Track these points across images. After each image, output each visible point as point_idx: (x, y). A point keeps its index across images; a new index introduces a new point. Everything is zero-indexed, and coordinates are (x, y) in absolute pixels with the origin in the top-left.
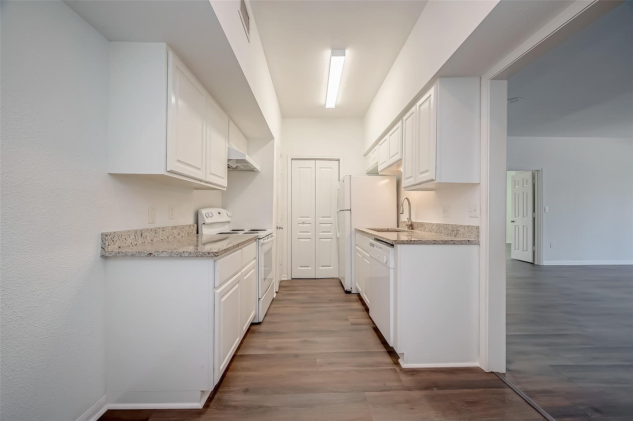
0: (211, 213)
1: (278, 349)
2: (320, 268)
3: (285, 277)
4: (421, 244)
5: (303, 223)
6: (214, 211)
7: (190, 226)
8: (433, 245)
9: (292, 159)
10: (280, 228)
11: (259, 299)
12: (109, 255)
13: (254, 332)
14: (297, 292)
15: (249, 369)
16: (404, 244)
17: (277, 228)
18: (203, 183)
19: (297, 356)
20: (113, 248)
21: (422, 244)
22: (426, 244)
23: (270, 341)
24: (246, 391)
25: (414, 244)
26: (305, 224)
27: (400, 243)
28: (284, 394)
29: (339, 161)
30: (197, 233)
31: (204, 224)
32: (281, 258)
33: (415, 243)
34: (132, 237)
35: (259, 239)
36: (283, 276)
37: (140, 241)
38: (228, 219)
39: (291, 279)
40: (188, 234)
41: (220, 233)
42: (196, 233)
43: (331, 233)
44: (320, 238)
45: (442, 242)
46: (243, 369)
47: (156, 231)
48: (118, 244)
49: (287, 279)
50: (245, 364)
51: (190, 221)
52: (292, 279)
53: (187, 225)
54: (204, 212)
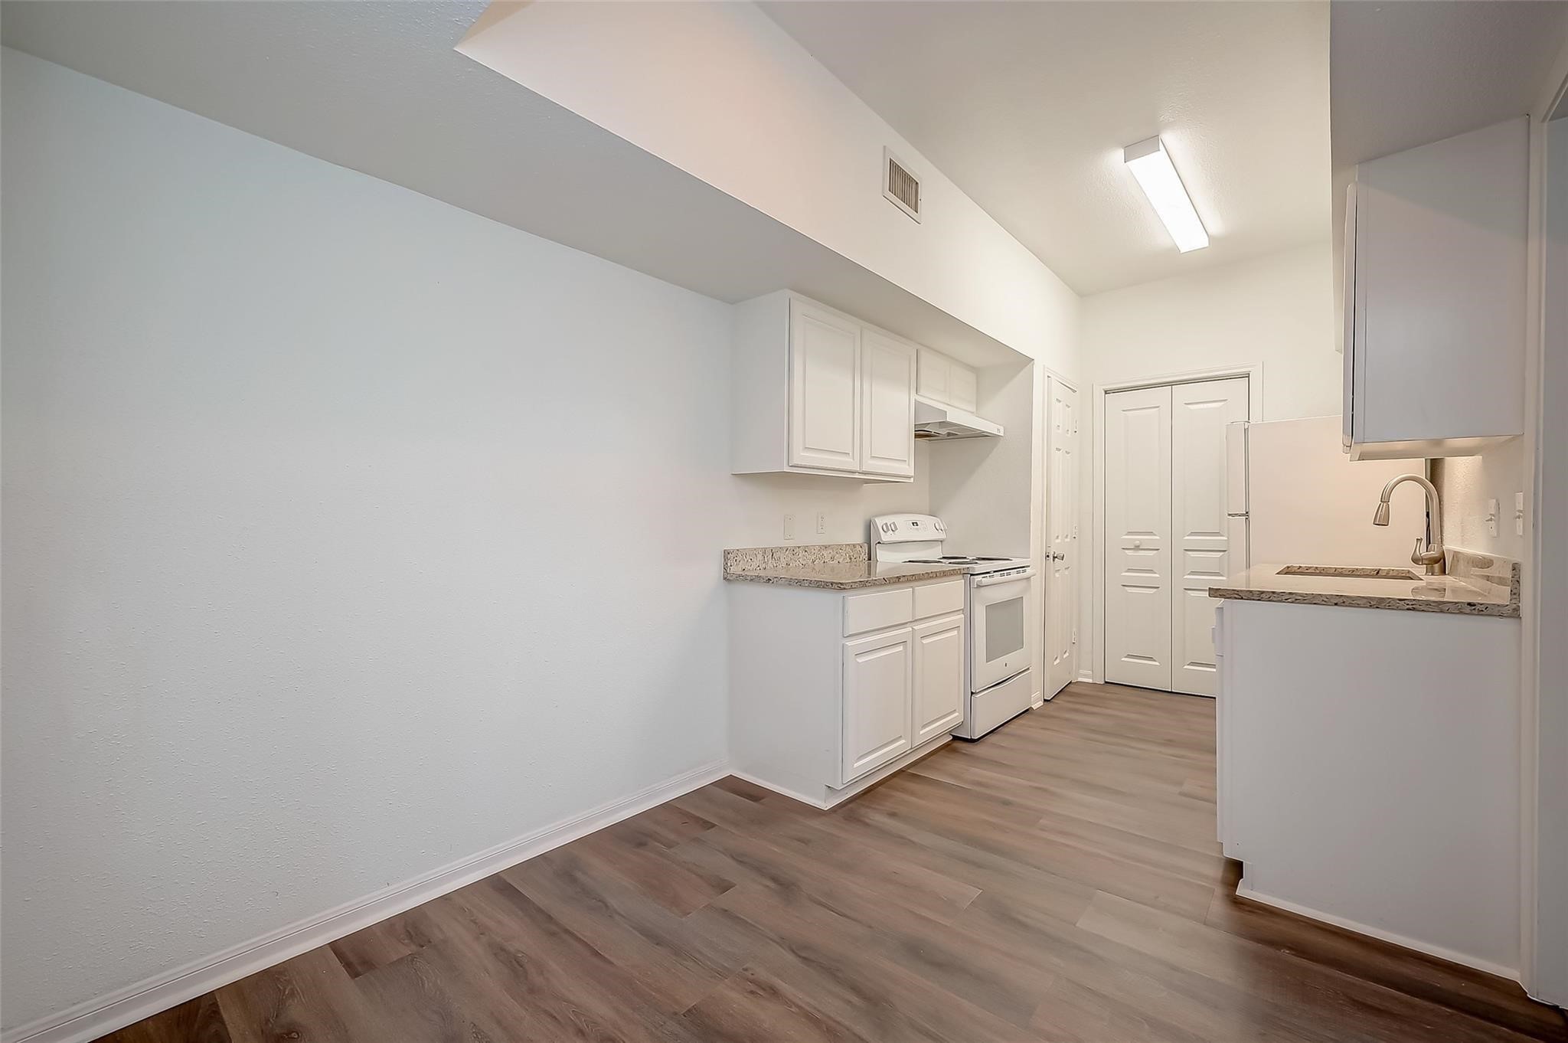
0: (894, 523)
1: (980, 784)
2: (1185, 667)
3: (1086, 676)
4: (1292, 602)
5: (1137, 548)
6: (902, 521)
7: (854, 545)
8: (1336, 607)
9: (1106, 392)
10: (1054, 558)
11: (972, 693)
12: (731, 578)
13: (955, 751)
14: (1095, 710)
15: (913, 794)
16: (1242, 598)
17: (1048, 556)
18: (857, 476)
19: (1006, 803)
20: (735, 569)
21: (1296, 601)
22: (1311, 604)
23: (973, 769)
24: (893, 815)
25: (1269, 601)
26: (1142, 549)
27: (1228, 596)
28: (948, 838)
29: (1249, 377)
30: (870, 559)
31: (879, 543)
32: (1074, 629)
33: (1275, 599)
34: (760, 557)
35: (972, 575)
36: (1081, 671)
37: (771, 563)
38: (942, 536)
39: (1103, 682)
40: (851, 559)
41: (910, 561)
42: (866, 559)
43: (1222, 576)
44: (1186, 589)
45: (1365, 600)
46: (904, 790)
47: (793, 551)
48: (741, 566)
49: (1091, 681)
50: (912, 786)
51: (858, 537)
52: (1106, 682)
53: (849, 545)
54: (880, 522)
